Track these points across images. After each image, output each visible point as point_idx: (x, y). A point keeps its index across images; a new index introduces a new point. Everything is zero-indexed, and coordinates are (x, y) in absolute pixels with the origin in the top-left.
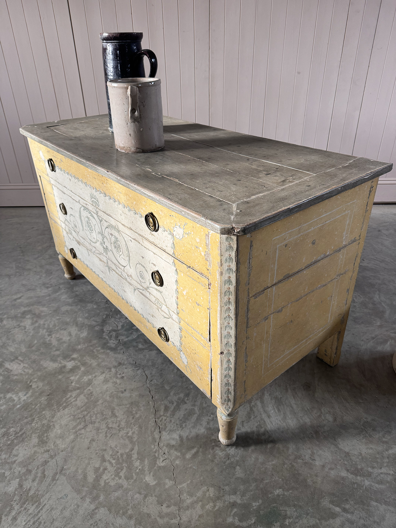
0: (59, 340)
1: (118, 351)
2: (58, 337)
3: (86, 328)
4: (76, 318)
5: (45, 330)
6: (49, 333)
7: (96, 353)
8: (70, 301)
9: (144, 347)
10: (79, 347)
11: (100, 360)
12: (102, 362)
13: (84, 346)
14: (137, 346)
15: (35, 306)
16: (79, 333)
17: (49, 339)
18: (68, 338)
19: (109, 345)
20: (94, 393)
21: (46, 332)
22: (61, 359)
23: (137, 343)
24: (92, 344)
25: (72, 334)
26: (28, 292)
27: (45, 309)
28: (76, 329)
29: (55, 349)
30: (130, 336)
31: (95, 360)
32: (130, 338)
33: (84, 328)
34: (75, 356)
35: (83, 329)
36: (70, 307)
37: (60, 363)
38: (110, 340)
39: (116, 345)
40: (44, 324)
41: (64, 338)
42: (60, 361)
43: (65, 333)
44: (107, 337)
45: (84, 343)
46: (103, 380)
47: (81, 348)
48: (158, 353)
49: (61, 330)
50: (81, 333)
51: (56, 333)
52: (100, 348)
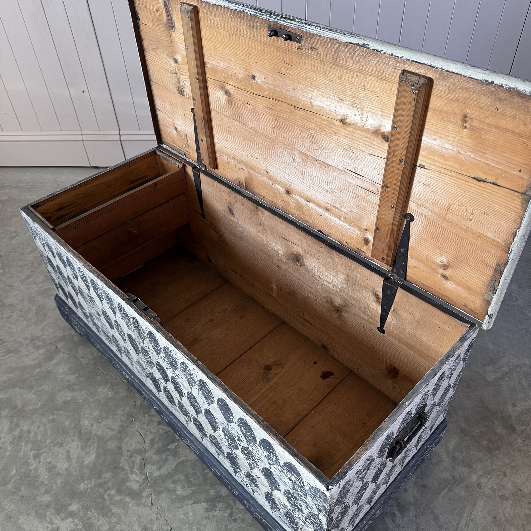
0: (51, 468)
2: (50, 463)
3: (94, 443)
4: (80, 420)
5: (30, 446)
6: (36, 452)
7: (108, 503)
8: (72, 378)
9: (185, 494)
10: (82, 486)
11: (114, 520)
13: (89, 486)
14: (174, 491)
15: (17, 390)
16: (83, 454)
17: (35, 465)
18: (66, 465)
19: (128, 484)
21: (31, 450)
23: (174, 482)
24: (102, 481)
25: (72, 457)
26: (8, 356)
27: (31, 396)
28: (78, 445)
29: (43, 490)
30: (163, 466)
31: (106, 519)
32: (164, 471)
33: (90, 442)
34: (74, 507)
35: (90, 446)
36: (71, 394)
37: (51, 523)
38: (132, 472)
39: (140, 485)
40: (29, 432)
41: (59, 465)
42: (51, 519)
43: (61, 452)
44: (126, 467)
45: (90, 479)
47: (84, 488)
48: (208, 509)
49: (54, 445)
50: (86, 453)
51: (46, 452)
52: (115, 490)
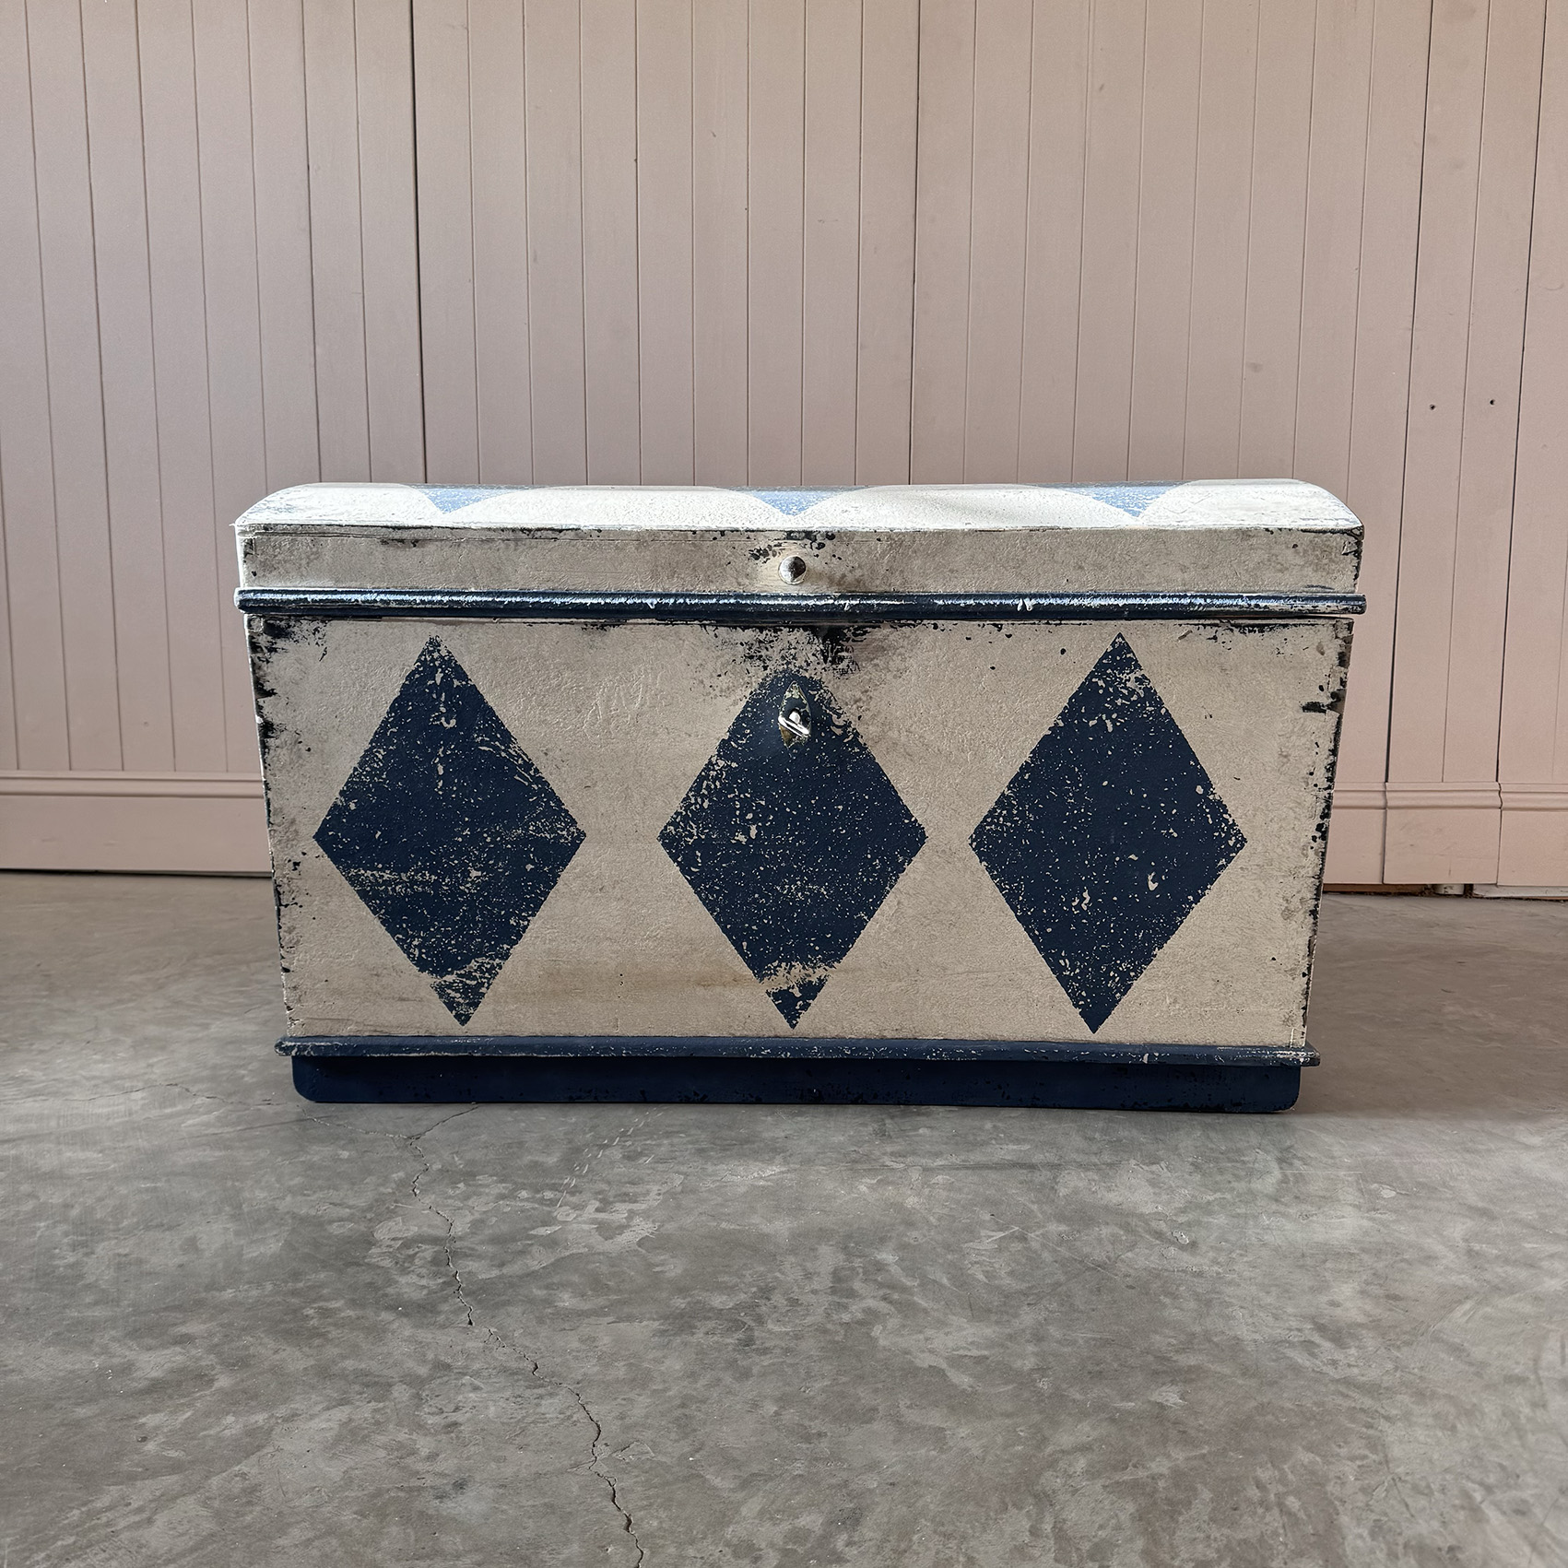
0: (125, 1264)
1: (441, 1318)
2: (126, 1255)
3: (280, 1226)
4: (240, 1191)
5: (63, 1227)
6: (82, 1238)
8: (226, 1132)
9: (586, 1306)
10: (229, 1294)
11: (331, 1351)
12: (344, 1357)
13: (255, 1293)
14: (548, 1302)
15: (46, 1146)
16: (241, 1242)
17: (71, 1259)
18: (178, 1260)
19: (390, 1290)
20: (267, 1492)
21: (65, 1235)
22: (114, 1339)
23: (547, 1287)
24: (301, 1285)
25: (202, 1247)
26: (30, 1099)
27: (89, 1154)
28: (226, 1229)
29: (90, 1299)
30: (512, 1262)
31: (306, 1349)
32: (514, 1269)
33: (268, 1225)
35: (266, 1231)
36: (220, 1153)
37: (105, 1354)
38: (406, 1272)
39: (432, 1293)
40: (67, 1206)
41: (156, 1260)
42: (106, 1348)
43: (169, 1238)
44: (388, 1264)
45: (258, 1281)
46: (332, 1433)
47: (234, 1297)
48: (663, 1333)
49: (147, 1228)
50: (253, 1242)
51: (117, 1238)
52: (342, 1302)
